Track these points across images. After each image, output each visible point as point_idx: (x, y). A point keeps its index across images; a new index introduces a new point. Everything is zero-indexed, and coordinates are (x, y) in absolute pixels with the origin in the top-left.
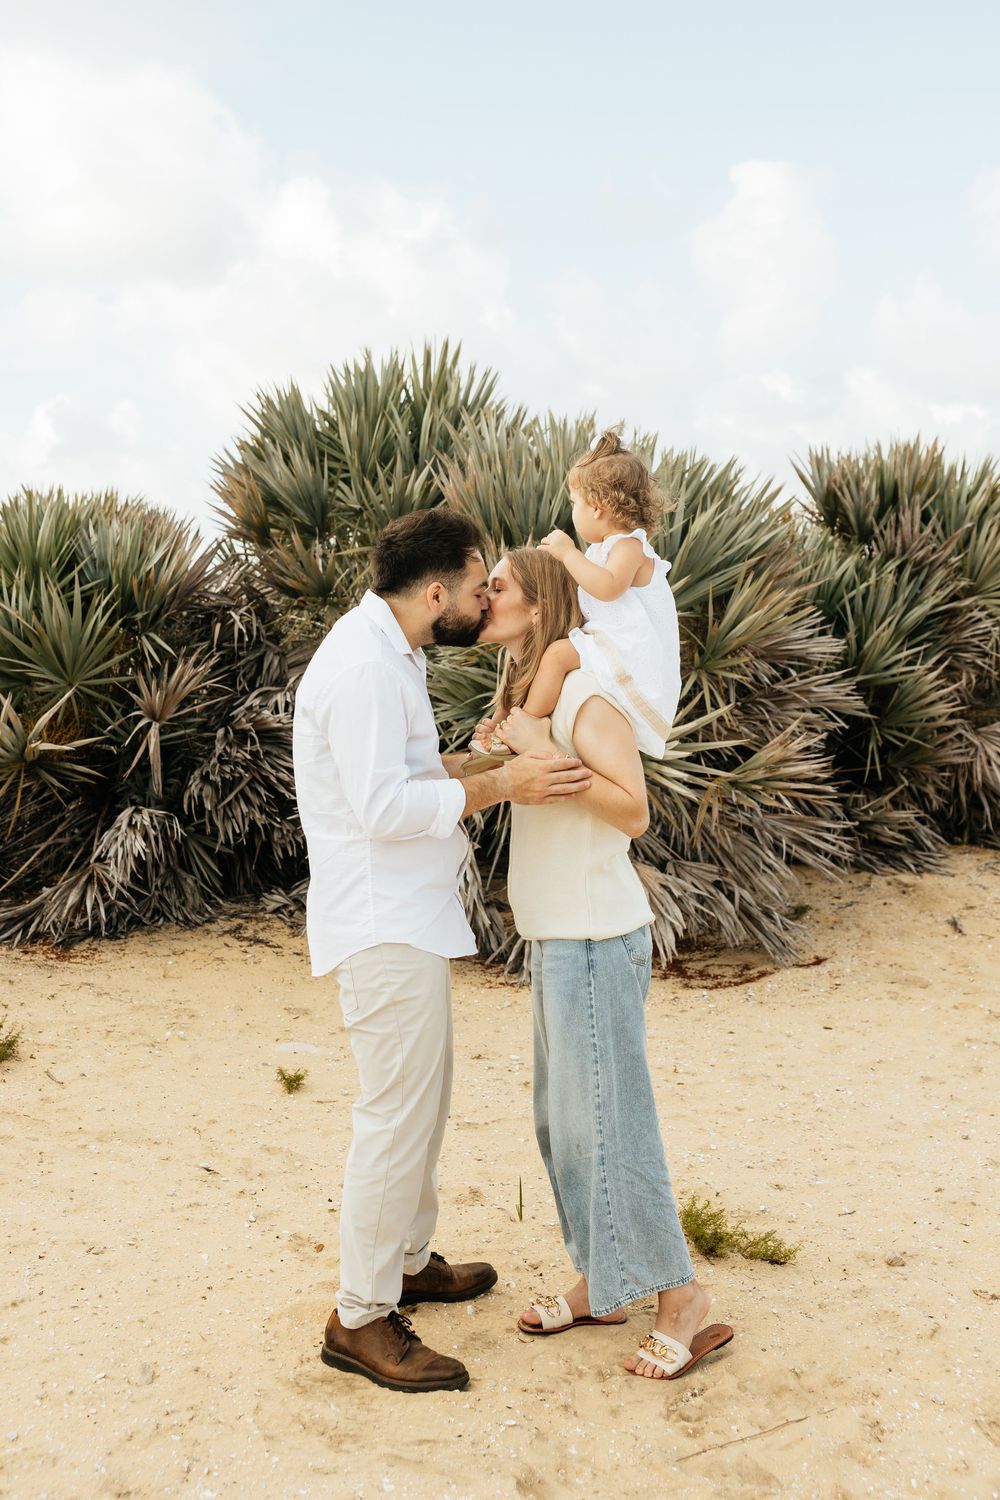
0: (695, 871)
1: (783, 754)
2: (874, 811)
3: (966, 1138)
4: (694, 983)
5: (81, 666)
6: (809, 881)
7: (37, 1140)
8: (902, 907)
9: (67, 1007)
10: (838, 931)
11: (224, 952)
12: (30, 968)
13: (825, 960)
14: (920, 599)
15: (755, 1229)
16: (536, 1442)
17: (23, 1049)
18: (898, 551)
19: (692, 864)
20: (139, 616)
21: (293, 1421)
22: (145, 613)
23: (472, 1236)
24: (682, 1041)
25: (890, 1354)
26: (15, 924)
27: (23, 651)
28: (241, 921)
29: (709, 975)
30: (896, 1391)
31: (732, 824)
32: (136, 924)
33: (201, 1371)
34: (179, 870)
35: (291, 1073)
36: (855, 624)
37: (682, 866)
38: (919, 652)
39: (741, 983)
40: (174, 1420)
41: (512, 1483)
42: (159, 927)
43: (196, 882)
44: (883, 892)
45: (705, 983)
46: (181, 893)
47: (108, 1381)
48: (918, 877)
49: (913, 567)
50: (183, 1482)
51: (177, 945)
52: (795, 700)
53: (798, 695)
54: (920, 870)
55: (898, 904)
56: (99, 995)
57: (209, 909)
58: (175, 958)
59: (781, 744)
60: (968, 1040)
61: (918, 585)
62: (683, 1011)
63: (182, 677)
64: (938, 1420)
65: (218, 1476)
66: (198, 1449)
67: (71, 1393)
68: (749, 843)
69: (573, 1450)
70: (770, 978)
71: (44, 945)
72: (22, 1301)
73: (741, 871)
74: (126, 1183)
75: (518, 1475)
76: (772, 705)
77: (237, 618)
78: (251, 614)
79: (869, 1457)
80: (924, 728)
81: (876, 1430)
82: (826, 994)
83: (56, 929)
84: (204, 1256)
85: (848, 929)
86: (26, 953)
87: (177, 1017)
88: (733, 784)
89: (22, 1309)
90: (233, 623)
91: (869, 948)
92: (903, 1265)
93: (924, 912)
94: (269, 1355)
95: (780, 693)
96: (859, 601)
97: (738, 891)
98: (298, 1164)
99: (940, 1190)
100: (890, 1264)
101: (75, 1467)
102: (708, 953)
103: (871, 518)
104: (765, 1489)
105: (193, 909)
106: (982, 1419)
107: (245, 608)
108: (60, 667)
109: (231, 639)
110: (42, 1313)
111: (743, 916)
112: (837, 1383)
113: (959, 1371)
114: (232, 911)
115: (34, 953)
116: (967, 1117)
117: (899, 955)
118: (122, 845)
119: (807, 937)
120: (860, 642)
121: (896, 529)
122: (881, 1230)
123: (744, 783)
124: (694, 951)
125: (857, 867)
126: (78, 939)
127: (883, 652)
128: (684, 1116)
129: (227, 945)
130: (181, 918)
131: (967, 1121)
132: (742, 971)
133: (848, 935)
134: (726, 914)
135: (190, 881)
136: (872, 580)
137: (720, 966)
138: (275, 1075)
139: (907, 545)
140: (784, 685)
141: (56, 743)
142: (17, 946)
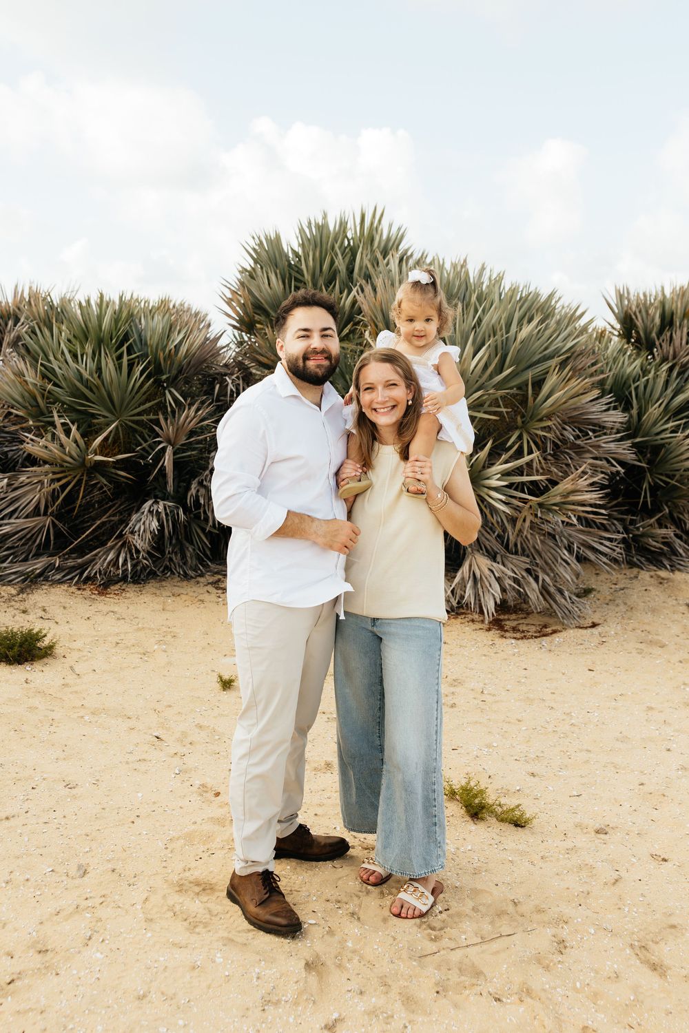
0: (514, 561)
1: (573, 487)
2: (643, 528)
3: (669, 750)
4: (508, 634)
5: (126, 407)
6: (598, 572)
7: (53, 711)
8: (657, 593)
9: (96, 626)
10: (611, 607)
11: (206, 597)
12: (79, 600)
13: (599, 624)
14: (684, 389)
15: (509, 802)
16: (326, 937)
17: (58, 650)
18: (670, 357)
19: (513, 556)
20: (164, 377)
21: (168, 910)
22: (168, 375)
23: (320, 793)
24: (491, 673)
25: (582, 894)
26: (75, 571)
27: (89, 396)
28: (220, 577)
29: (519, 630)
30: (580, 920)
31: (541, 532)
32: (152, 575)
33: (116, 871)
34: (185, 542)
35: (226, 677)
36: (638, 404)
37: (507, 557)
38: (680, 425)
39: (539, 637)
40: (89, 903)
41: (303, 963)
42: (167, 578)
43: (194, 550)
44: (646, 582)
45: (515, 635)
46: (184, 557)
47: (54, 874)
48: (671, 574)
49: (680, 368)
50: (84, 946)
51: (176, 590)
52: (589, 451)
53: (591, 449)
54: (673, 569)
55: (654, 591)
56: (119, 619)
57: (201, 568)
58: (173, 598)
59: (572, 480)
60: (685, 684)
61: (683, 381)
62: (496, 653)
63: (187, 418)
64: (605, 942)
65: (108, 944)
66: (99, 924)
67: (27, 880)
68: (552, 545)
69: (350, 944)
70: (558, 634)
71: (92, 585)
72: (13, 816)
73: (546, 563)
74: (102, 743)
75: (308, 958)
76: (573, 454)
77: (230, 381)
78: (239, 379)
79: (552, 964)
80: (681, 476)
81: (561, 946)
82: (595, 648)
83: (100, 574)
84: (140, 795)
85: (618, 605)
86: (79, 589)
87: (164, 637)
88: (541, 505)
89: (12, 822)
90: (227, 385)
91: (630, 619)
92: (606, 834)
93: (671, 597)
94: (164, 864)
95: (579, 446)
96: (642, 388)
97: (541, 576)
98: (217, 737)
99: (642, 784)
100: (597, 832)
101: (16, 930)
102: (521, 616)
103: (654, 335)
104: (474, 981)
105: (191, 568)
106: (636, 943)
107: (235, 376)
108: (112, 407)
109: (225, 395)
110: (23, 825)
111: (544, 592)
112: (540, 911)
113: (627, 909)
114: (216, 570)
115: (84, 589)
116: (672, 736)
117: (649, 624)
118: (144, 523)
119: (588, 609)
120: (640, 415)
121: (670, 343)
122: (596, 809)
123: (547, 505)
124: (511, 614)
125: (632, 565)
126: (113, 582)
127: (655, 423)
128: (480, 723)
129: (208, 592)
130: (182, 573)
131: (672, 738)
132: (541, 629)
133: (617, 609)
134: (533, 590)
135: (190, 549)
136: (651, 376)
137: (527, 624)
138: (216, 679)
139: (677, 353)
140: (582, 441)
141: (105, 457)
142: (74, 585)
